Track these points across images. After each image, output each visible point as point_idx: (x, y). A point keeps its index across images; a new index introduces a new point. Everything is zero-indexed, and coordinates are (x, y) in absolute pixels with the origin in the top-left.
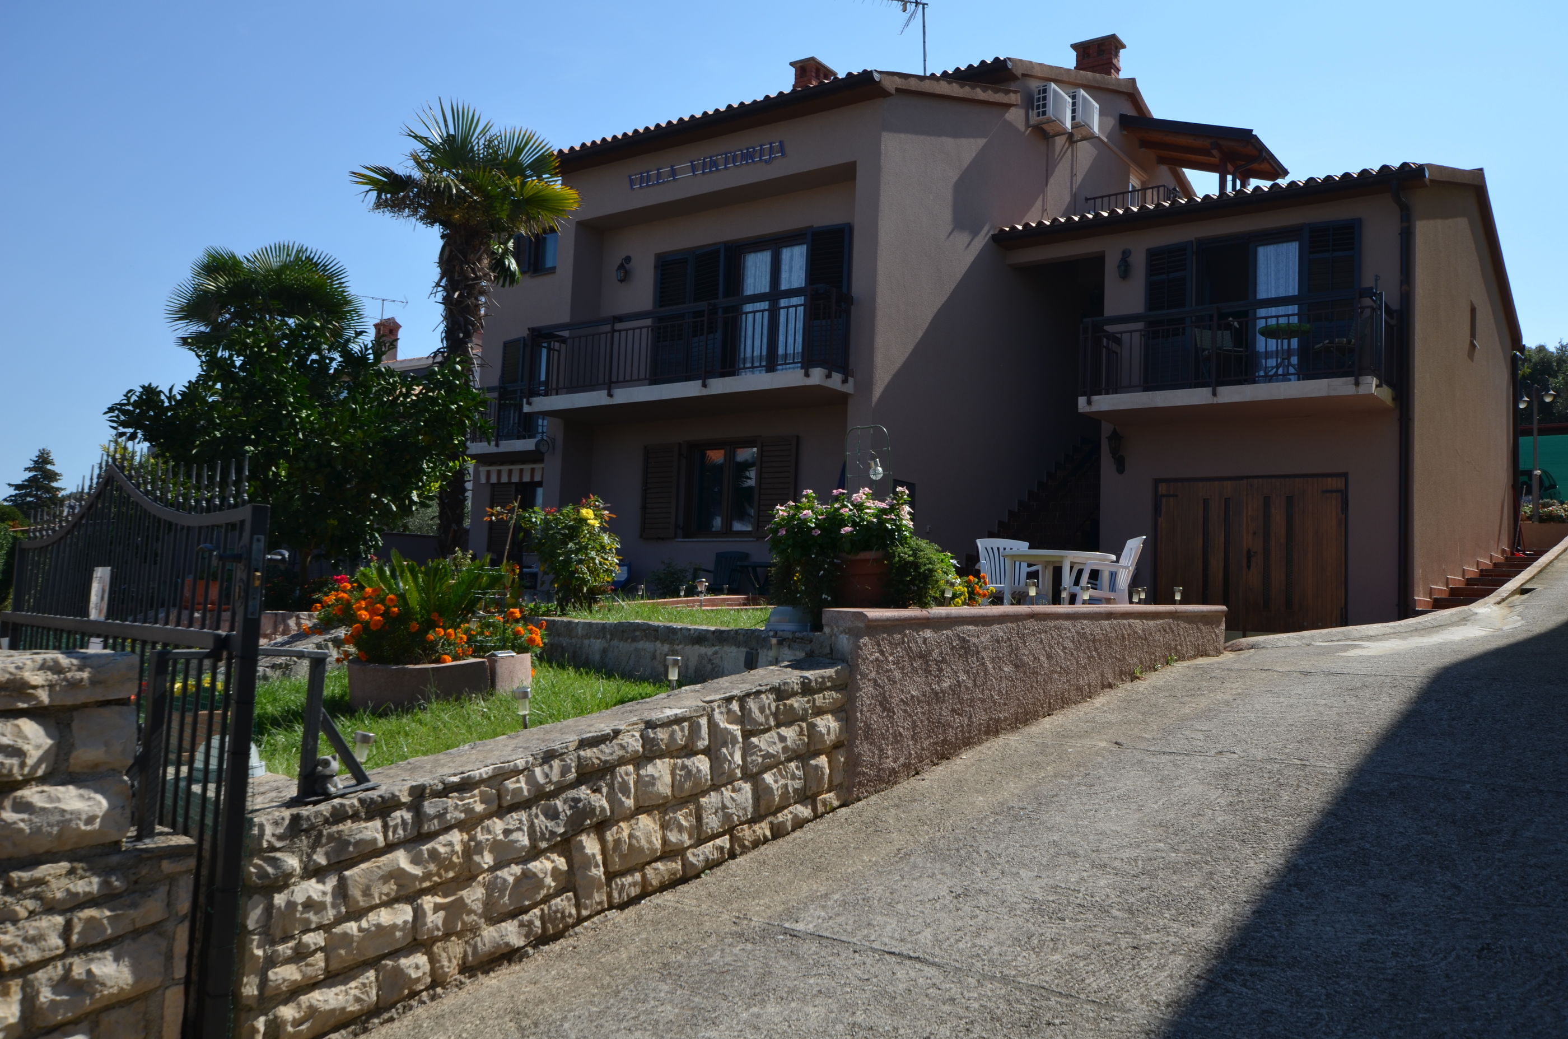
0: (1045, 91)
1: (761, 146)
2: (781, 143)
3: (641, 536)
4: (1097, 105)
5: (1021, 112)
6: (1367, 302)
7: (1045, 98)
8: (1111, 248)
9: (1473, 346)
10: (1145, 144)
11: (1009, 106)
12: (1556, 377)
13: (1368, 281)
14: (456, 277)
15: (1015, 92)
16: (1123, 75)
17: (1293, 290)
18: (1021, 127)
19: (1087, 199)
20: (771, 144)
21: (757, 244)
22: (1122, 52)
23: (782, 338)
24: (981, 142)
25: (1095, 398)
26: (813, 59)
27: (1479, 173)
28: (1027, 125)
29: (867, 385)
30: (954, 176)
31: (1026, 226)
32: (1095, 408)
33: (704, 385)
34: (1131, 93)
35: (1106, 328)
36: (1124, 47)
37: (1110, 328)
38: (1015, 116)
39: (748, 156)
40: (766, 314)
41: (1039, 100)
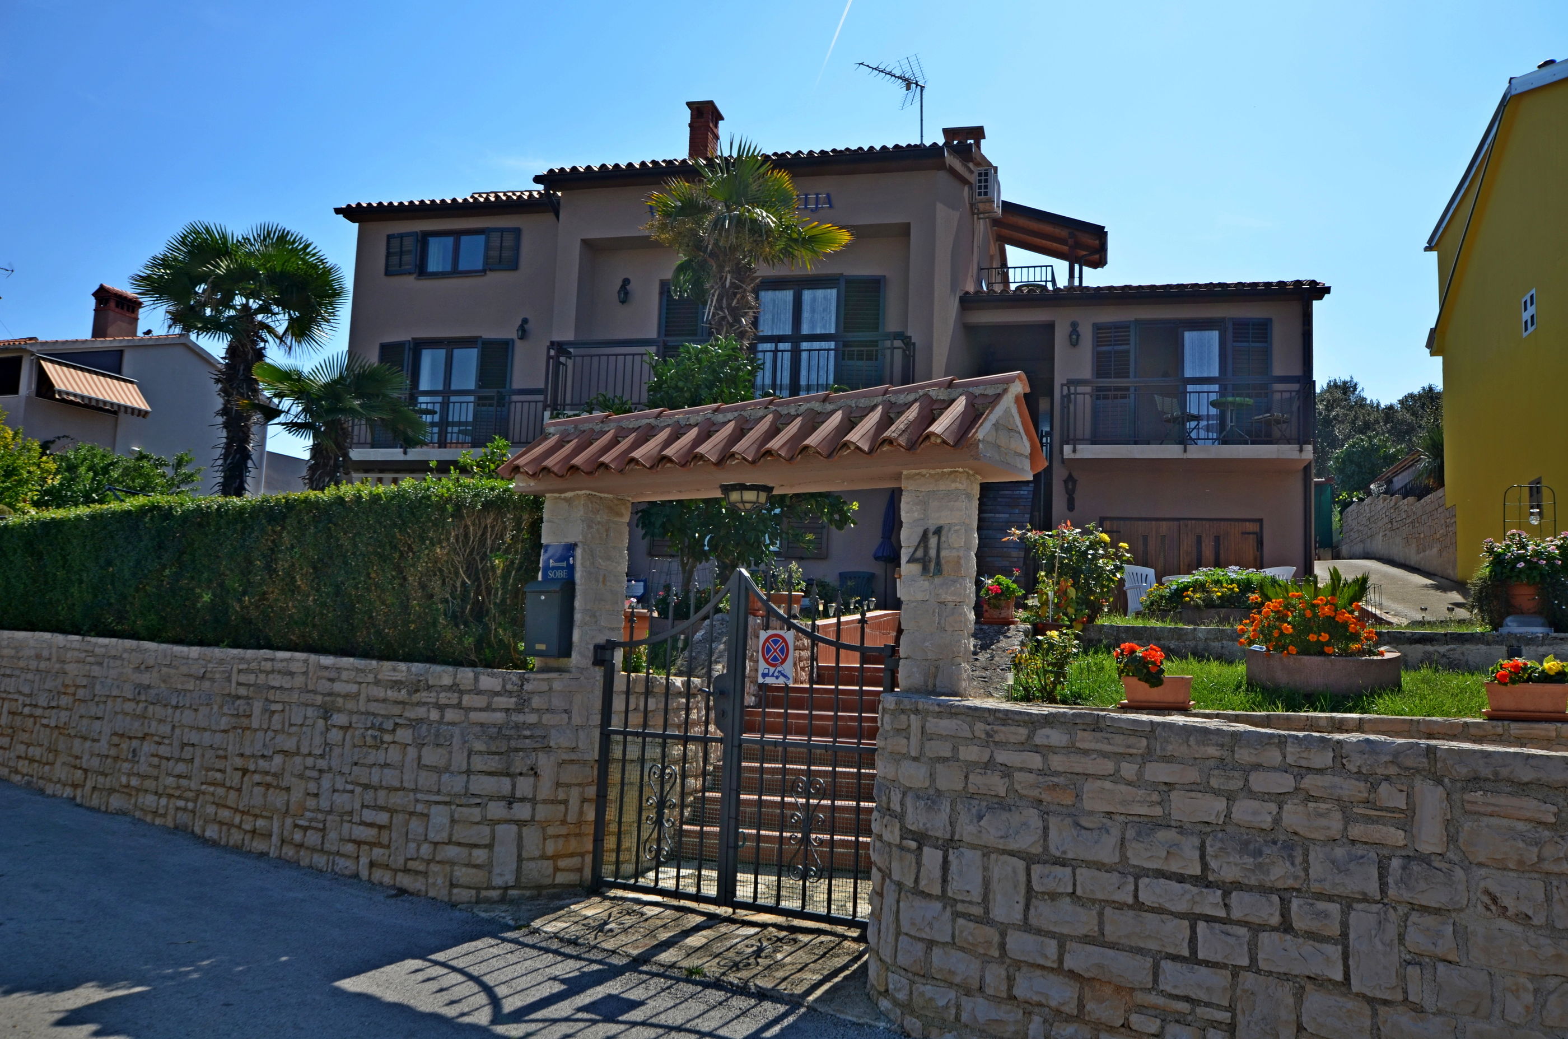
0: (986, 174)
2: (828, 195)
7: (986, 181)
17: (1215, 372)
19: (981, 269)
20: (817, 195)
21: (779, 284)
25: (1079, 447)
32: (1078, 456)
41: (980, 181)
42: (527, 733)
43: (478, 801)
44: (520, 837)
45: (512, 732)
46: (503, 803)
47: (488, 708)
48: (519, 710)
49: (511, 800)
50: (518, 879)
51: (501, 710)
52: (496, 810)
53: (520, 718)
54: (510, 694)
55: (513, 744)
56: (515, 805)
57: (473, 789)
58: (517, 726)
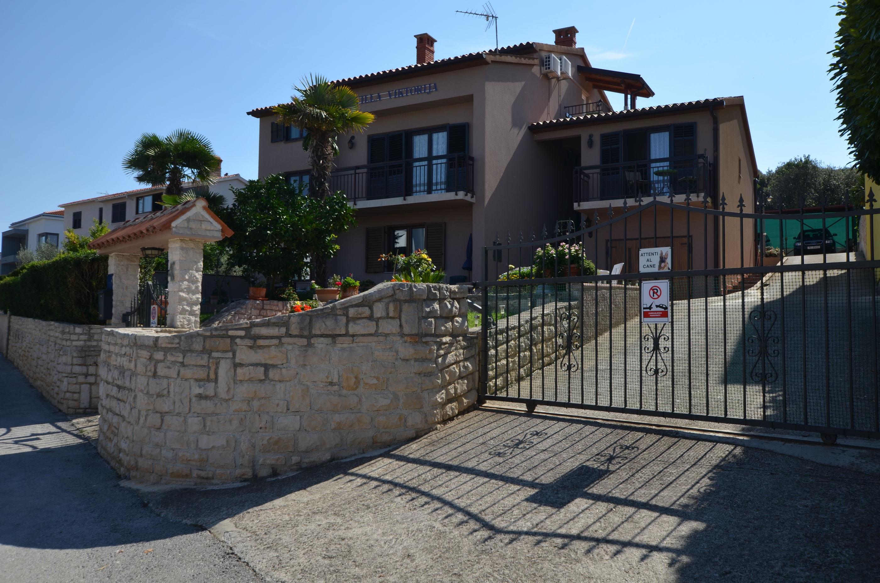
0: (549, 58)
1: (425, 85)
2: (435, 84)
3: (366, 272)
4: (570, 63)
5: (538, 68)
6: (701, 160)
7: (549, 61)
8: (584, 134)
9: (740, 177)
10: (588, 79)
11: (533, 65)
12: (767, 187)
13: (700, 151)
14: (319, 154)
15: (537, 58)
16: (578, 46)
17: (667, 155)
18: (538, 75)
19: (565, 107)
20: (430, 85)
21: (421, 131)
22: (577, 34)
23: (434, 176)
24: (523, 83)
25: (582, 203)
26: (426, 34)
27: (741, 98)
28: (541, 74)
29: (481, 199)
30: (513, 100)
31: (544, 122)
32: (581, 208)
33: (405, 199)
34: (581, 55)
35: (584, 171)
36: (578, 32)
37: (587, 172)
38: (536, 70)
39: (418, 90)
40: (426, 167)
41: (546, 62)
42: (92, 349)
43: (75, 375)
44: (91, 389)
45: (86, 349)
46: (84, 376)
47: (78, 340)
48: (89, 340)
49: (86, 375)
50: (90, 405)
51: (83, 340)
52: (81, 379)
53: (89, 343)
54: (85, 334)
55: (87, 353)
56: (88, 377)
57: (74, 371)
58: (89, 347)
